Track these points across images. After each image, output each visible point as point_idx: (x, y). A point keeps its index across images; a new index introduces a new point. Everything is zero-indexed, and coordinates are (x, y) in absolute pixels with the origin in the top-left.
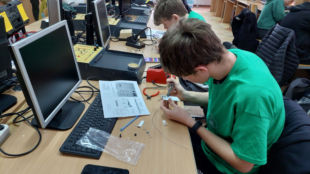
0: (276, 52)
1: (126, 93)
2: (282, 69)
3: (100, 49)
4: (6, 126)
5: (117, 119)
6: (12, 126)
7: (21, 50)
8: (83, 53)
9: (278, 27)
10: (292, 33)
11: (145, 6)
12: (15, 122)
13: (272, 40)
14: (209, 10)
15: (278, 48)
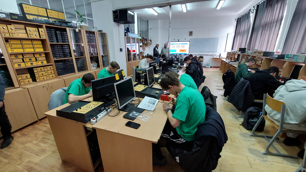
0: (240, 92)
1: (151, 102)
2: (242, 101)
3: (147, 86)
4: (111, 108)
5: (145, 110)
6: (113, 109)
7: (116, 85)
8: (140, 88)
9: (242, 80)
10: (248, 82)
11: (176, 69)
12: (114, 108)
13: (239, 86)
14: (219, 69)
15: (241, 90)
